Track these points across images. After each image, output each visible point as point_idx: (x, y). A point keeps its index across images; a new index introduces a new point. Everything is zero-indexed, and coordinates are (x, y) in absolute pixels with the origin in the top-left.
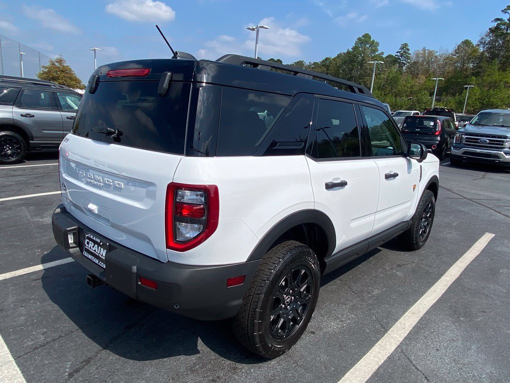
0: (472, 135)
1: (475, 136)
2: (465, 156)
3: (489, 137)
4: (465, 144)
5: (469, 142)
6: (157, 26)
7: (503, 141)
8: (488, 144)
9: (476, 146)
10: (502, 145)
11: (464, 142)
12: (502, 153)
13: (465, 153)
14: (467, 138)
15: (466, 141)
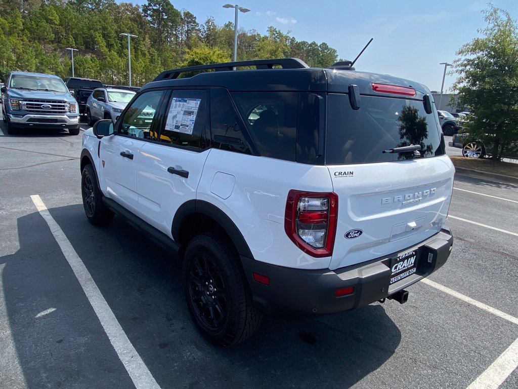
0: (32, 101)
1: (35, 101)
2: (31, 124)
3: (50, 102)
4: (27, 111)
5: (30, 107)
6: (372, 39)
7: (64, 106)
8: (51, 109)
9: (39, 111)
10: (64, 109)
11: (24, 108)
12: (65, 116)
13: (31, 120)
14: (27, 104)
15: (27, 107)
